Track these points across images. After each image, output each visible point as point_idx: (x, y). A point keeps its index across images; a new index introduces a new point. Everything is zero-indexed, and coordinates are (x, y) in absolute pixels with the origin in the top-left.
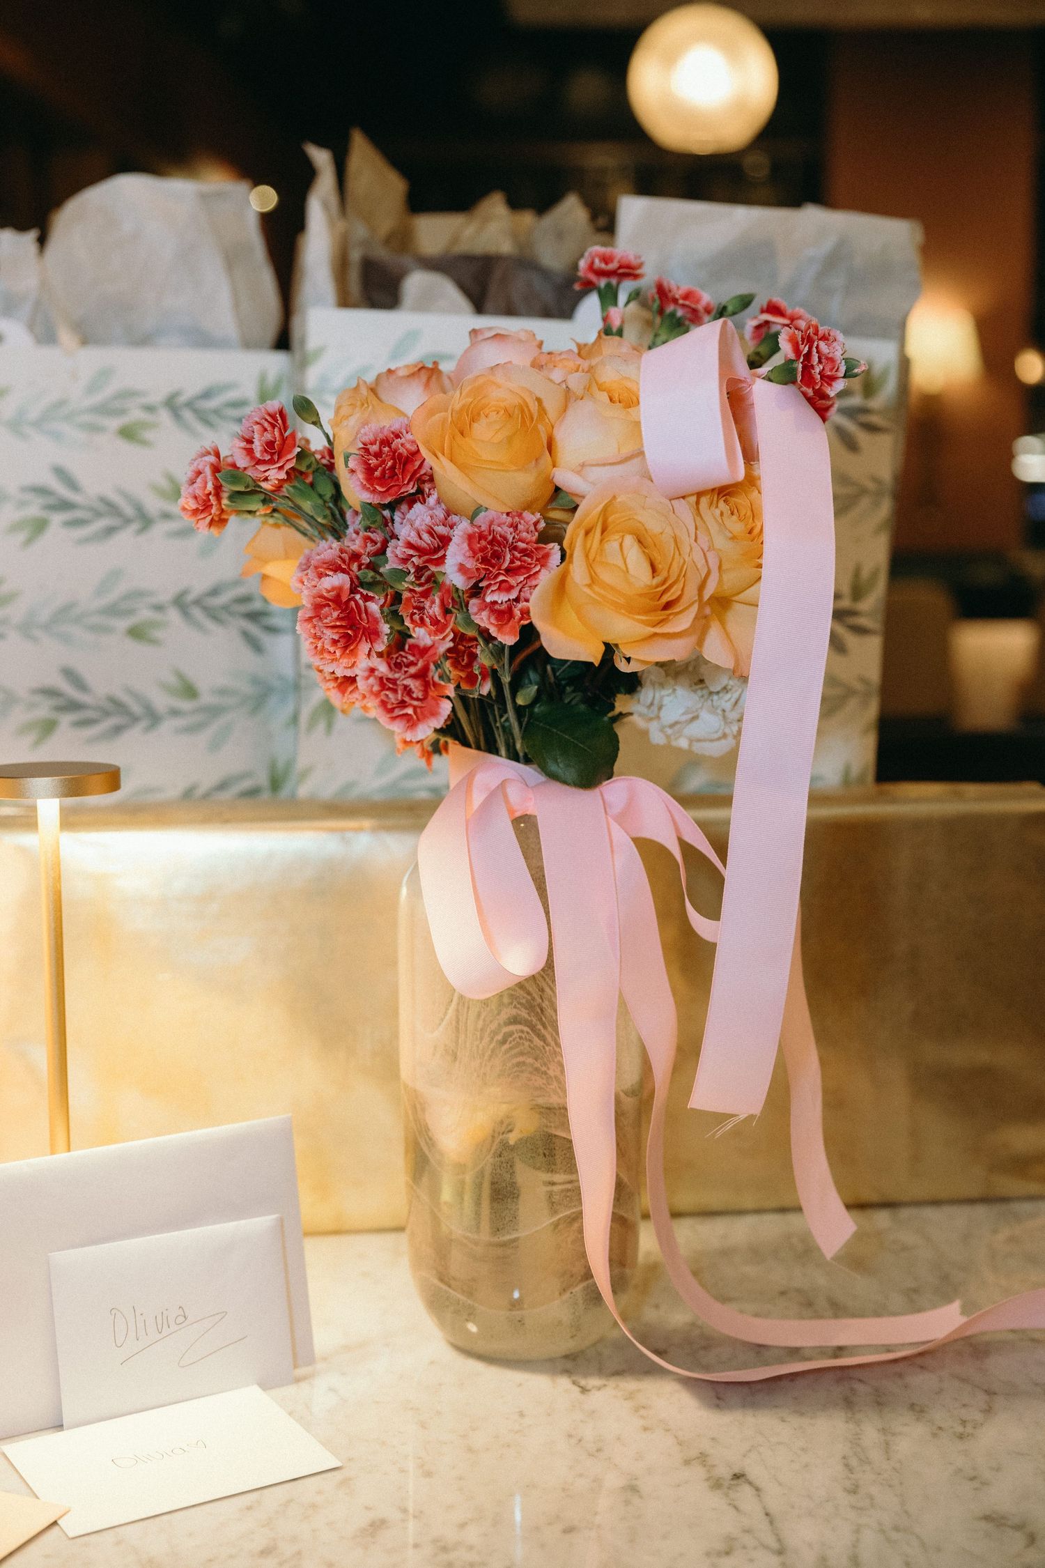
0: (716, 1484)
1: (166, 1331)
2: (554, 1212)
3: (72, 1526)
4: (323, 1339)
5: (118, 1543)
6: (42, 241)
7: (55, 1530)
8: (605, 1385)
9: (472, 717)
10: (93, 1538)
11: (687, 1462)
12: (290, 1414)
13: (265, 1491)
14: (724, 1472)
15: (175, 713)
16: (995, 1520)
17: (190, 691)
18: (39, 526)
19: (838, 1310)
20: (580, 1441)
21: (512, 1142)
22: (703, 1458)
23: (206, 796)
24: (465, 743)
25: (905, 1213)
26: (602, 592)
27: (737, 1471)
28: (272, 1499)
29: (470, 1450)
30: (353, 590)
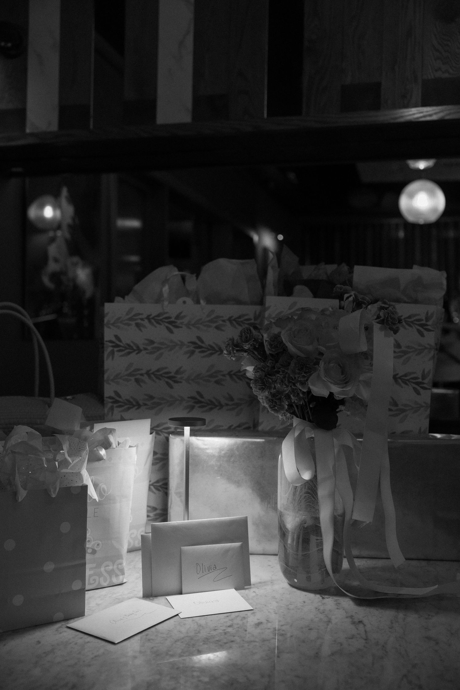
0: (353, 623)
1: (211, 571)
2: (317, 547)
3: (181, 616)
4: (253, 580)
5: (193, 621)
6: (197, 277)
7: (177, 617)
8: (329, 598)
9: (299, 410)
10: (187, 619)
11: (347, 617)
12: (242, 596)
13: (232, 613)
14: (356, 620)
15: (227, 405)
16: (429, 638)
17: (232, 399)
18: (192, 353)
19: (402, 585)
20: (319, 610)
21: (305, 527)
22: (351, 617)
23: (235, 428)
24: (297, 417)
25: (431, 562)
26: (327, 379)
27: (360, 620)
28: (233, 615)
29: (288, 609)
30: (266, 376)
